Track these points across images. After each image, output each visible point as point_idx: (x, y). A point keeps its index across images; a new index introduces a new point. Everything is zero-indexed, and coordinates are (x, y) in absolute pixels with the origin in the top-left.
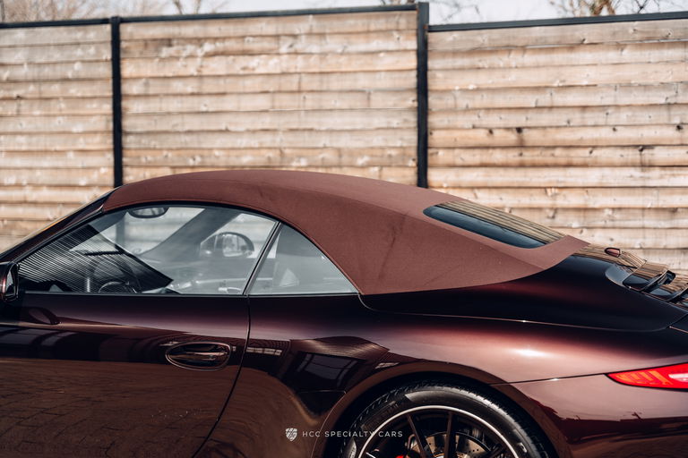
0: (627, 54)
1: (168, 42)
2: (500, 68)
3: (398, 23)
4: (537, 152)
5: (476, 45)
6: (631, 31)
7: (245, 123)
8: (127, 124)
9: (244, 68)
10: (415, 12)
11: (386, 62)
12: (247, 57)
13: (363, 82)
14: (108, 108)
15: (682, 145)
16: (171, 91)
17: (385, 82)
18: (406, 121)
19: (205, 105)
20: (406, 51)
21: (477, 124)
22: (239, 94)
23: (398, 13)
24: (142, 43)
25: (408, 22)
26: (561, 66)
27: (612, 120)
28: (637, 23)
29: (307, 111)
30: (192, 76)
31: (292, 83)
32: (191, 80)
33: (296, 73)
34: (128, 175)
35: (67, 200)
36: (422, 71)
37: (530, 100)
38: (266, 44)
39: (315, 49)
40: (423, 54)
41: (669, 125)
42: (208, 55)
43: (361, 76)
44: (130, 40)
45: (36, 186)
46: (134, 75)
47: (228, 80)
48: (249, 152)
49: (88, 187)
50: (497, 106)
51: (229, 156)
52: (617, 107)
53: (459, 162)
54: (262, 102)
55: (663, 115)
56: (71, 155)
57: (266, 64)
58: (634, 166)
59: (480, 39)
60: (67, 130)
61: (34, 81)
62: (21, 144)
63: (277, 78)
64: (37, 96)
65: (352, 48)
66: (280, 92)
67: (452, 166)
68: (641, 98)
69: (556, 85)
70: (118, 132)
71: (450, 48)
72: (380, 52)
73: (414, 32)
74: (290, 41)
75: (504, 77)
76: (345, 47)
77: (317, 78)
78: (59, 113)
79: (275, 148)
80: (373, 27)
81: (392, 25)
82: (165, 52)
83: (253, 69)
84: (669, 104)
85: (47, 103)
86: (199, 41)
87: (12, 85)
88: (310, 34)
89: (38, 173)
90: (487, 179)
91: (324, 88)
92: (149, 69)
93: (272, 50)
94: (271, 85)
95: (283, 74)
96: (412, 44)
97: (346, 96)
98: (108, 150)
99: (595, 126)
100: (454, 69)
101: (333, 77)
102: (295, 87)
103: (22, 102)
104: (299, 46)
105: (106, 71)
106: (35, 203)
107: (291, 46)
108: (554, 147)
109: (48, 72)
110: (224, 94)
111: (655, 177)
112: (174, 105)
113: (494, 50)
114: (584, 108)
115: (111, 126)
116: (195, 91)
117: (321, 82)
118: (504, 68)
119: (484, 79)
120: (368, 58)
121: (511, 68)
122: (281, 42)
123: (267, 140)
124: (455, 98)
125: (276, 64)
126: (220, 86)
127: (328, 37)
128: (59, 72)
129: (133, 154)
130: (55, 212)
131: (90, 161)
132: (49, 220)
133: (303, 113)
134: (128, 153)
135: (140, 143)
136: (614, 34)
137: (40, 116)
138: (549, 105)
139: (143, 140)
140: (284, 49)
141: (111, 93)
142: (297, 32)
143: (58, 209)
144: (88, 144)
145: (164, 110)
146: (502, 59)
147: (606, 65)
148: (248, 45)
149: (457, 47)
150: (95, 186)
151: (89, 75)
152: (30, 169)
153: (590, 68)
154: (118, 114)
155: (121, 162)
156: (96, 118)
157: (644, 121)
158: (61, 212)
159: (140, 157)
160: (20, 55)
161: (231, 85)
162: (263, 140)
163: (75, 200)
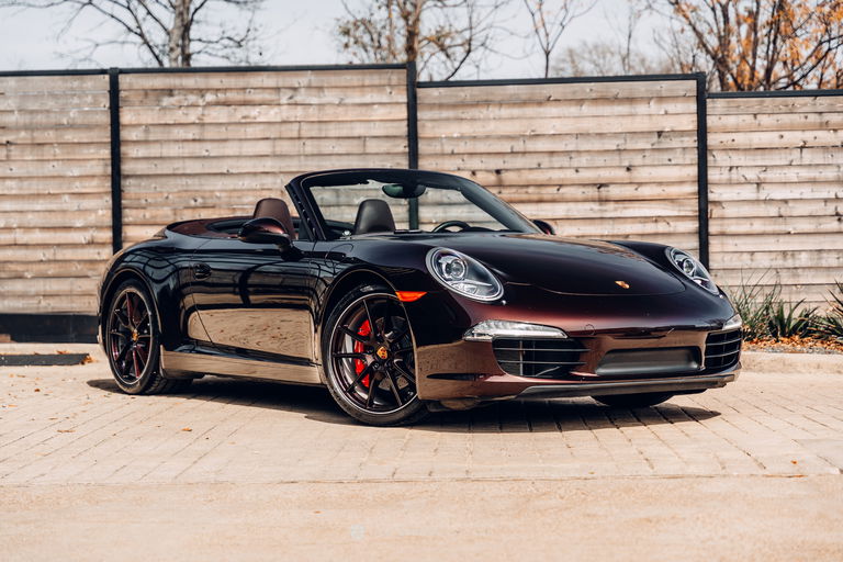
0: (586, 109)
1: (170, 92)
2: (479, 119)
3: (390, 79)
4: (514, 190)
5: (459, 100)
6: (588, 90)
7: (247, 166)
8: (126, 168)
9: (244, 117)
10: (405, 71)
11: (380, 113)
12: (248, 107)
13: (359, 130)
14: (106, 153)
15: (631, 183)
16: (172, 137)
17: (379, 130)
19: (207, 151)
20: (397, 103)
21: (462, 166)
22: (241, 140)
23: (390, 70)
24: (142, 92)
25: (399, 79)
26: (531, 118)
27: (576, 163)
28: (593, 84)
29: (306, 156)
30: (194, 124)
31: (293, 131)
32: (194, 127)
33: (296, 122)
34: (127, 216)
35: (62, 241)
36: (412, 121)
37: (506, 147)
38: (267, 96)
39: (314, 100)
40: (412, 106)
41: (620, 167)
42: (209, 105)
43: (358, 125)
44: (130, 90)
45: (28, 229)
46: (134, 123)
47: (229, 128)
48: (250, 193)
49: (84, 228)
50: (478, 151)
51: (230, 197)
52: (578, 152)
53: (445, 200)
54: (264, 148)
55: (614, 160)
56: (66, 197)
57: (267, 114)
58: (594, 201)
59: (463, 94)
60: (62, 174)
61: (26, 128)
62: (12, 189)
63: (277, 126)
64: (29, 142)
65: (347, 101)
66: (280, 138)
67: (440, 204)
68: (597, 145)
69: (528, 133)
70: (117, 177)
71: (437, 102)
72: (374, 104)
73: (405, 88)
74: (290, 93)
75: (484, 127)
76: (342, 99)
77: (316, 126)
78: (51, 158)
79: (277, 190)
80: (367, 82)
81: (384, 82)
82: (166, 101)
83: (255, 118)
84: (619, 150)
85: (40, 147)
86: (201, 92)
87: (1, 131)
88: (309, 87)
89: (30, 216)
90: (471, 215)
91: (323, 135)
92: (149, 116)
93: (272, 101)
94: (273, 132)
95: (284, 122)
96: (403, 98)
97: (341, 142)
98: (106, 193)
99: (561, 168)
100: (441, 120)
101: (331, 126)
102: (295, 134)
103: (13, 148)
104: (299, 98)
105: (106, 119)
106: (26, 246)
107: (291, 98)
108: (528, 186)
109: (40, 119)
110: (226, 140)
111: (611, 210)
112: (173, 150)
113: (476, 104)
114: (552, 153)
115: (109, 170)
116: (197, 137)
117: (320, 130)
118: (484, 120)
119: (466, 129)
120: (364, 109)
121: (489, 119)
122: (281, 94)
123: (268, 181)
124: (442, 145)
125: (276, 113)
126: (222, 133)
127: (326, 90)
128: (53, 119)
129: (133, 196)
130: (49, 254)
131: (87, 203)
132: (42, 261)
133: (302, 158)
134: (127, 196)
135: (139, 186)
136: (574, 93)
137: (32, 161)
138: (522, 150)
139: (143, 184)
140: (284, 100)
141: (109, 140)
142: (297, 85)
143: (52, 251)
144: (85, 187)
145: (165, 154)
146: (482, 112)
147: (569, 117)
148: (249, 97)
149: (444, 101)
150: (92, 227)
151: (86, 122)
152: (21, 212)
153: (555, 119)
154: (116, 159)
155: (120, 204)
156: (94, 163)
157: (601, 163)
158: (55, 254)
159: (139, 199)
160: (10, 101)
161: (232, 132)
162: (264, 182)
163: (70, 241)
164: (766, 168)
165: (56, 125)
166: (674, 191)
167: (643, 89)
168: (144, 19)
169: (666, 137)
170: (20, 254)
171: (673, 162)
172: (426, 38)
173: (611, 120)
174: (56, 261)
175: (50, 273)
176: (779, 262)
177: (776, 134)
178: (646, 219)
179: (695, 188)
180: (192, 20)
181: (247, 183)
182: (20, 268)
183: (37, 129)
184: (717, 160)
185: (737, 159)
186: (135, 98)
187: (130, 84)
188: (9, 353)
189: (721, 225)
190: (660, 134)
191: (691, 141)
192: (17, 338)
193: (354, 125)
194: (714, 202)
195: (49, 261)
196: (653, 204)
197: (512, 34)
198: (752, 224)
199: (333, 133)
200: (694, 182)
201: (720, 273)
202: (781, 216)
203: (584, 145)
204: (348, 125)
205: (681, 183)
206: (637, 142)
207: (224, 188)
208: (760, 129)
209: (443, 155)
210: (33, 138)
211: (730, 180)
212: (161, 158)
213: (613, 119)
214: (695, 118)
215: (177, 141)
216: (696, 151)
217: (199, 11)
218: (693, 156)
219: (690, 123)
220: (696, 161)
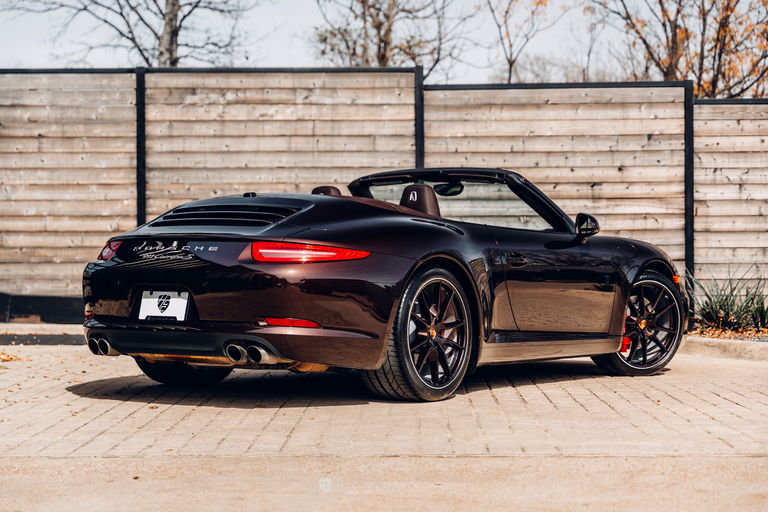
0: (582, 113)
1: (193, 91)
2: (483, 121)
3: (399, 82)
5: (463, 102)
6: (584, 95)
7: (263, 161)
8: (151, 161)
9: (262, 115)
10: (413, 75)
11: (389, 113)
12: (266, 106)
13: (369, 129)
14: (132, 147)
15: (622, 182)
16: (194, 133)
17: (388, 130)
18: (405, 161)
19: (227, 146)
20: (405, 104)
22: (258, 136)
23: (400, 74)
24: (167, 91)
25: (408, 82)
26: (531, 120)
27: (570, 163)
28: (588, 89)
29: (319, 152)
30: (215, 121)
31: (307, 129)
32: (214, 124)
33: (311, 120)
34: (151, 207)
35: (90, 229)
36: (419, 121)
37: (506, 146)
38: (284, 96)
39: (328, 101)
40: (420, 107)
41: (612, 167)
42: (229, 103)
43: (369, 124)
44: (156, 88)
45: (57, 216)
46: (158, 119)
47: (249, 125)
49: (110, 217)
50: (481, 150)
52: (574, 152)
54: (281, 144)
55: (607, 160)
56: (94, 188)
57: (283, 112)
58: (587, 198)
59: (466, 97)
60: (89, 165)
61: (57, 122)
62: (43, 179)
63: (293, 124)
64: (60, 135)
65: (357, 102)
66: (296, 136)
68: (591, 146)
69: (527, 134)
70: (141, 169)
71: (443, 103)
72: (383, 105)
73: (413, 90)
74: (305, 93)
75: (486, 127)
76: (354, 100)
77: (329, 124)
78: (81, 150)
79: (291, 183)
80: (378, 84)
81: (394, 84)
82: (190, 99)
83: (272, 116)
84: (612, 151)
85: (70, 141)
86: (222, 91)
87: (33, 125)
88: (323, 88)
89: (60, 205)
91: (336, 133)
92: (173, 113)
93: (289, 100)
94: (289, 129)
95: (299, 120)
96: (411, 100)
97: (353, 140)
98: (132, 184)
99: (558, 167)
100: (446, 121)
101: (344, 125)
102: (310, 132)
103: (44, 140)
104: (313, 99)
105: (133, 115)
106: (56, 232)
107: (306, 98)
109: (71, 114)
110: (245, 136)
111: (603, 207)
112: (194, 145)
113: (478, 106)
114: (549, 153)
115: (135, 163)
116: (218, 133)
117: (333, 128)
118: (486, 121)
119: (469, 129)
120: (374, 109)
121: (491, 121)
122: (297, 94)
123: (284, 175)
124: (447, 144)
125: (292, 112)
126: (241, 130)
127: (339, 91)
128: (83, 114)
129: (157, 187)
130: (77, 241)
131: (113, 194)
132: (70, 247)
133: (316, 154)
134: (152, 187)
135: (163, 177)
136: (571, 97)
137: (63, 153)
138: (522, 150)
139: (166, 176)
140: (300, 100)
141: (135, 134)
142: (312, 86)
143: (80, 238)
144: (111, 178)
145: (187, 149)
146: (485, 114)
147: (566, 120)
148: (267, 96)
149: (448, 103)
150: (118, 216)
151: (114, 117)
152: (51, 201)
153: (553, 122)
154: (142, 152)
155: (144, 194)
156: (119, 155)
157: (594, 163)
158: (82, 241)
159: (162, 190)
160: (43, 97)
161: (251, 129)
162: (280, 176)
163: (97, 229)
164: (748, 171)
165: (86, 119)
166: (661, 190)
167: (635, 95)
168: (136, 25)
169: (655, 140)
170: (50, 240)
171: (662, 163)
172: (396, 47)
173: (605, 123)
174: (83, 247)
175: (77, 258)
176: (760, 258)
177: (758, 139)
178: (635, 216)
179: (681, 188)
180: (180, 26)
181: (264, 177)
182: (49, 253)
183: (68, 123)
184: (703, 161)
185: (721, 161)
186: (160, 96)
187: (156, 83)
188: (40, 333)
189: (706, 222)
190: (650, 137)
191: (679, 144)
192: (46, 319)
193: (365, 124)
194: (700, 201)
195: (77, 247)
196: (643, 202)
197: (476, 44)
198: (734, 222)
199: (345, 132)
200: (680, 182)
201: (704, 268)
202: (761, 215)
203: (579, 146)
204: (360, 124)
205: (670, 182)
206: (628, 144)
207: (242, 181)
208: (742, 134)
209: (447, 153)
210: (63, 132)
211: (715, 180)
212: (183, 152)
213: (605, 122)
214: (683, 122)
215: (199, 137)
216: (683, 153)
217: (187, 18)
218: (681, 158)
219: (678, 127)
220: (683, 163)
